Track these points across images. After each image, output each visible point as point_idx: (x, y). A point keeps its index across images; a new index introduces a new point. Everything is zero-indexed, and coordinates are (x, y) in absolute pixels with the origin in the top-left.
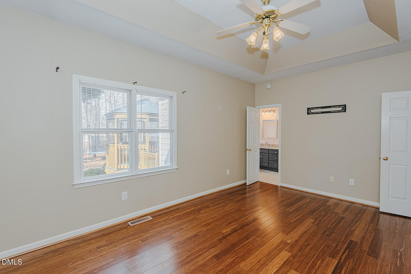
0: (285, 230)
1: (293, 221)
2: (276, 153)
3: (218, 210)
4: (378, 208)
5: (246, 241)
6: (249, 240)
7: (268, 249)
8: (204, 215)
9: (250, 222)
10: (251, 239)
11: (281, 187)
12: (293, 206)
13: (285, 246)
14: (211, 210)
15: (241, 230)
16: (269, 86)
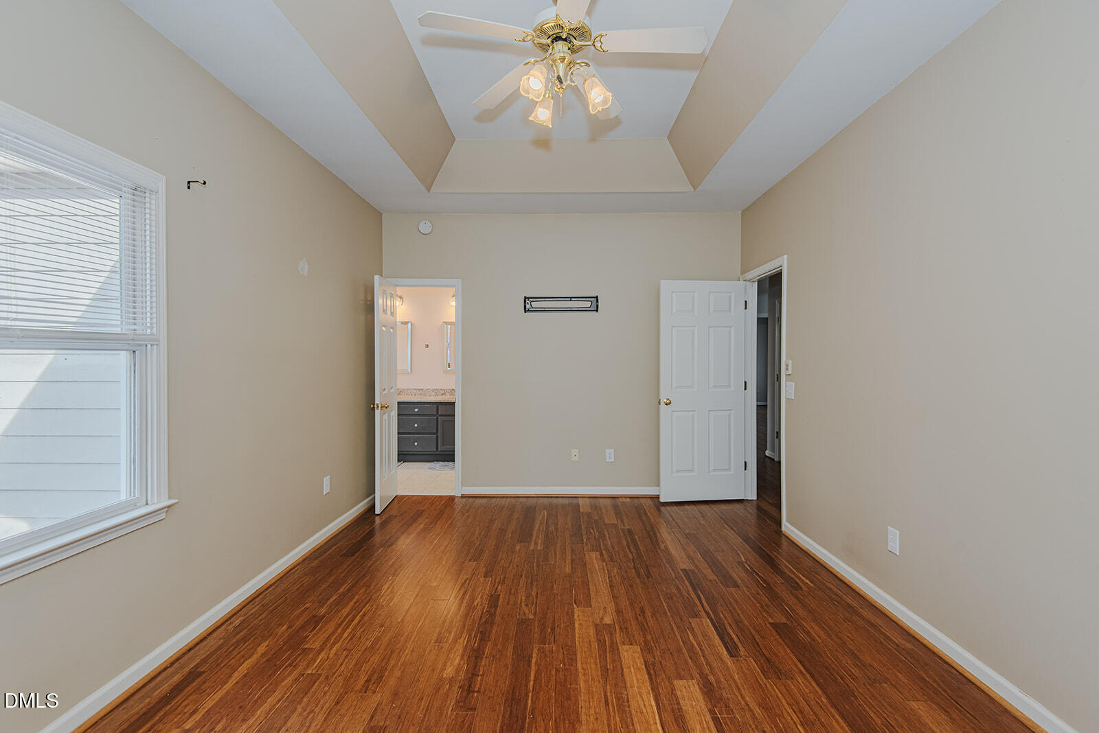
0: (575, 596)
1: (568, 570)
2: (416, 410)
3: (364, 615)
4: (658, 497)
5: (529, 666)
6: (534, 661)
7: (592, 661)
8: (333, 651)
9: (487, 611)
10: (534, 655)
11: (463, 497)
12: (532, 535)
13: (611, 634)
14: (340, 625)
15: (490, 644)
16: (425, 227)
